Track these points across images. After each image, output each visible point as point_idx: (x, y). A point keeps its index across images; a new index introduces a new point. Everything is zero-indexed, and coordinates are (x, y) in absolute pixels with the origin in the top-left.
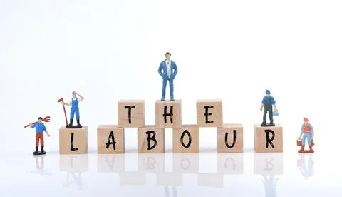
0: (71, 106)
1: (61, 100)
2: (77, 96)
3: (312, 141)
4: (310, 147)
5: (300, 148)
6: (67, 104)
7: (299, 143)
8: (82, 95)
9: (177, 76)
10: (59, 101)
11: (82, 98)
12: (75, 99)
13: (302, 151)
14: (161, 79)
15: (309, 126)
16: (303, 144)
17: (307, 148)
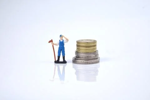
0: (58, 46)
1: (51, 41)
2: (64, 39)
6: (56, 45)
8: (67, 38)
10: (50, 42)
11: (67, 40)
12: (61, 41)
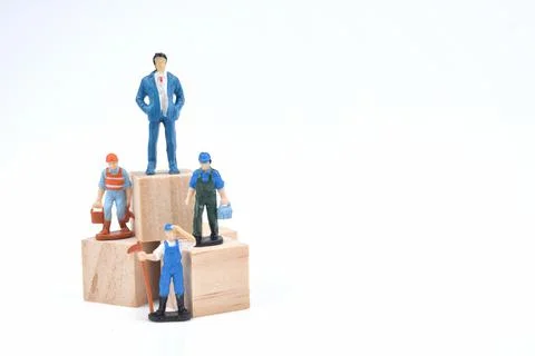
3: (127, 208)
4: (123, 224)
5: (99, 228)
7: (99, 217)
9: (184, 112)
13: (105, 236)
14: (143, 121)
15: (120, 172)
16: (106, 218)
17: (115, 227)
